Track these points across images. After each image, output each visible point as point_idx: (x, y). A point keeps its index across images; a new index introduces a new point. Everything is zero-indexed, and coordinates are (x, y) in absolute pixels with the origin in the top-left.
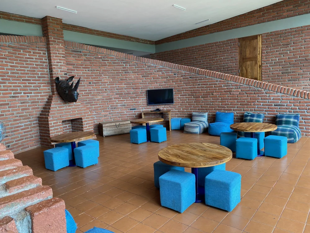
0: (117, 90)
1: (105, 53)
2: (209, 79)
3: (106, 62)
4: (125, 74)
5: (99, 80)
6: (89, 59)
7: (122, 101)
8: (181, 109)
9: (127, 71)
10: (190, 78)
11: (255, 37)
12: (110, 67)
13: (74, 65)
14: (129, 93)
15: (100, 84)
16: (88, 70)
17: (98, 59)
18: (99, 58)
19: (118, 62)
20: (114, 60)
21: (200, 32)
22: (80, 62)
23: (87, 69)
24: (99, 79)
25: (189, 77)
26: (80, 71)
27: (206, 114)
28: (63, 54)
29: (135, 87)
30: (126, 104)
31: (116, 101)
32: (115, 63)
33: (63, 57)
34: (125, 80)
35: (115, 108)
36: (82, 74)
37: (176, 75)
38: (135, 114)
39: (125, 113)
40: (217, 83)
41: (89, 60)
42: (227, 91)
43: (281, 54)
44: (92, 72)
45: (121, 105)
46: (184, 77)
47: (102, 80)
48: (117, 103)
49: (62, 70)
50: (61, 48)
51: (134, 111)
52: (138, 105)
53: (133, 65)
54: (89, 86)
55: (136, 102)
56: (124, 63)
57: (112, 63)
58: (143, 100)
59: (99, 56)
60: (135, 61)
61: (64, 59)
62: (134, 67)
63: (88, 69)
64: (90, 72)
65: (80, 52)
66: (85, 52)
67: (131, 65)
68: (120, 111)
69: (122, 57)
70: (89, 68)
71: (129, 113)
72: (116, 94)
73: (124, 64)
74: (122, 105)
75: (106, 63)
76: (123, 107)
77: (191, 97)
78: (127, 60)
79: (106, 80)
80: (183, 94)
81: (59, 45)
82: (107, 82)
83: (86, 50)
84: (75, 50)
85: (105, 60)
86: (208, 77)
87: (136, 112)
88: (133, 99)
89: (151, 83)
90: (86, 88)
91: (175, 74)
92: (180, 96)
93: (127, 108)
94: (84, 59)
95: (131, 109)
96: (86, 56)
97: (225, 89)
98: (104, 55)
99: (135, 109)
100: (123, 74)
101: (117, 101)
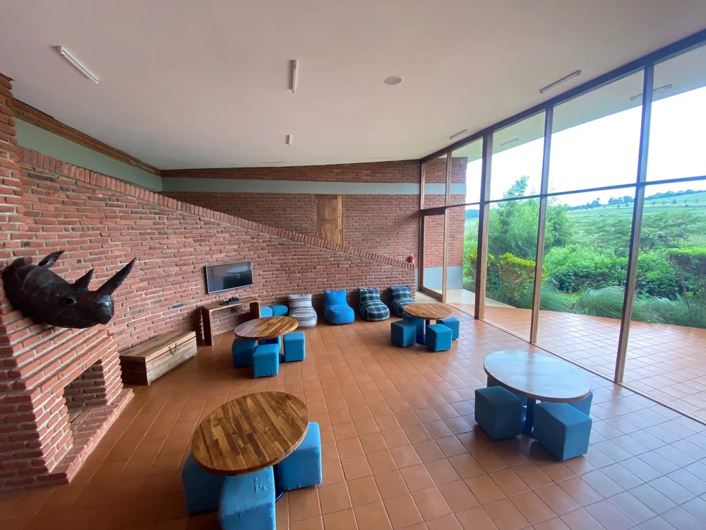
0: (142, 272)
1: (113, 188)
2: (310, 247)
3: (117, 209)
4: (159, 236)
5: (102, 253)
6: (75, 201)
7: (154, 293)
8: (263, 292)
9: (162, 231)
10: (279, 244)
11: (335, 197)
12: (124, 222)
13: (36, 214)
14: (170, 276)
15: (104, 261)
16: (73, 229)
17: (97, 203)
18: (100, 199)
19: (144, 210)
20: (136, 207)
21: (257, 175)
22: (52, 208)
23: (70, 227)
24: (101, 249)
25: (277, 243)
26: (53, 233)
27: (310, 296)
28: (15, 184)
29: (182, 262)
30: (163, 298)
31: (141, 295)
32: (137, 213)
33: (15, 193)
34: (159, 248)
35: (140, 311)
36: (57, 239)
37: (256, 240)
38: (183, 314)
39: (162, 316)
40: (322, 253)
41: (75, 204)
42: (335, 264)
43: (362, 219)
44: (82, 233)
45: (152, 303)
46: (269, 243)
47: (107, 252)
48: (145, 299)
49: (17, 233)
50: (9, 166)
51: (179, 309)
52: (188, 295)
53: (176, 219)
54: (78, 268)
55: (184, 291)
56: (155, 213)
57: (130, 212)
58: (197, 285)
59: (100, 196)
60: (179, 212)
61: (19, 200)
62: (177, 222)
63: (73, 226)
64: (79, 233)
65: (52, 180)
66: (66, 183)
67: (172, 219)
68: (150, 315)
69: (151, 200)
70: (75, 223)
71: (170, 315)
72: (140, 280)
73: (157, 216)
74: (156, 302)
75: (115, 212)
76: (158, 305)
77: (282, 274)
78: (162, 207)
79: (119, 250)
80: (267, 269)
81: (4, 155)
82: (121, 256)
83: (67, 177)
84: (39, 174)
85: (113, 206)
86: (308, 245)
87: (184, 309)
88: (178, 286)
89: (210, 252)
90: (69, 274)
91: (252, 238)
92: (262, 273)
93: (166, 305)
94: (61, 199)
95: (174, 307)
96: (68, 193)
97: (332, 261)
98: (110, 193)
99: (182, 305)
100: (154, 236)
101: (144, 296)
